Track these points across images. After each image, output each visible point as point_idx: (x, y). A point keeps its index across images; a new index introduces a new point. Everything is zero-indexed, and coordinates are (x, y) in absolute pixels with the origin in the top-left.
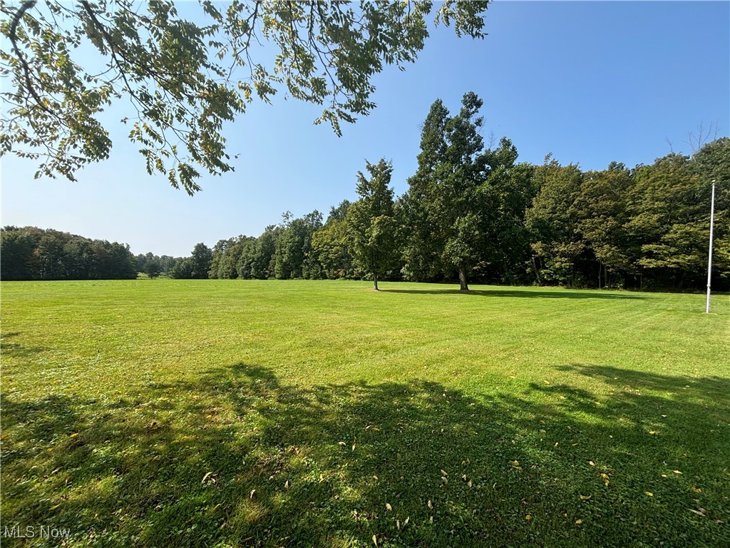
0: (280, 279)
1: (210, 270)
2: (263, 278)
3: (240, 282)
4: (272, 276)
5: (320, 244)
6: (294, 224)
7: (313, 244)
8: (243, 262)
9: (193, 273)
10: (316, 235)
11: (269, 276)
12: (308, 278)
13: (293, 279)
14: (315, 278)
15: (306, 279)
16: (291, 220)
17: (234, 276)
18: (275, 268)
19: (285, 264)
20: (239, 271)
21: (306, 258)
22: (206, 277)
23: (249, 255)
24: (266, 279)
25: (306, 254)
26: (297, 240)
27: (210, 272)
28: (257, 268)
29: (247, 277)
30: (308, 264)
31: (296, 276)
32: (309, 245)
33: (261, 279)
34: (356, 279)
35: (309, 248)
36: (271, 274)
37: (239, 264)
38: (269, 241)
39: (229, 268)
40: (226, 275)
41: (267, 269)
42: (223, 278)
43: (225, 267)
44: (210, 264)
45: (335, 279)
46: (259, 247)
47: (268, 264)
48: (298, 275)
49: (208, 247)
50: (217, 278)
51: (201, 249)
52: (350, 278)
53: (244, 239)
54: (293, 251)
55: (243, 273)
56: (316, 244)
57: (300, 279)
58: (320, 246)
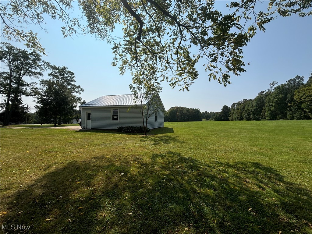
0: (269, 120)
1: (230, 116)
2: (258, 119)
3: (244, 122)
4: (263, 118)
5: (302, 97)
6: (278, 87)
7: (295, 97)
8: (246, 112)
9: (222, 118)
10: (298, 92)
11: (262, 118)
12: (292, 119)
13: (279, 120)
14: (298, 119)
15: (291, 119)
16: (276, 86)
17: (241, 119)
18: (266, 114)
19: (272, 111)
20: (244, 116)
21: (289, 107)
22: (228, 120)
23: (249, 109)
24: (260, 120)
25: (290, 105)
26: (281, 97)
27: (229, 118)
28: (254, 115)
29: (248, 119)
30: (291, 110)
31: (282, 118)
32: (292, 98)
33: (256, 120)
35: (292, 100)
36: (263, 117)
37: (244, 113)
38: (262, 100)
39: (238, 115)
40: (237, 119)
41: (260, 115)
42: (236, 120)
43: (237, 115)
44: (230, 114)
46: (255, 104)
47: (261, 112)
48: (284, 117)
49: (228, 107)
50: (233, 120)
51: (225, 108)
53: (245, 101)
54: (278, 104)
55: (246, 117)
56: (298, 97)
57: (285, 120)
58: (302, 98)
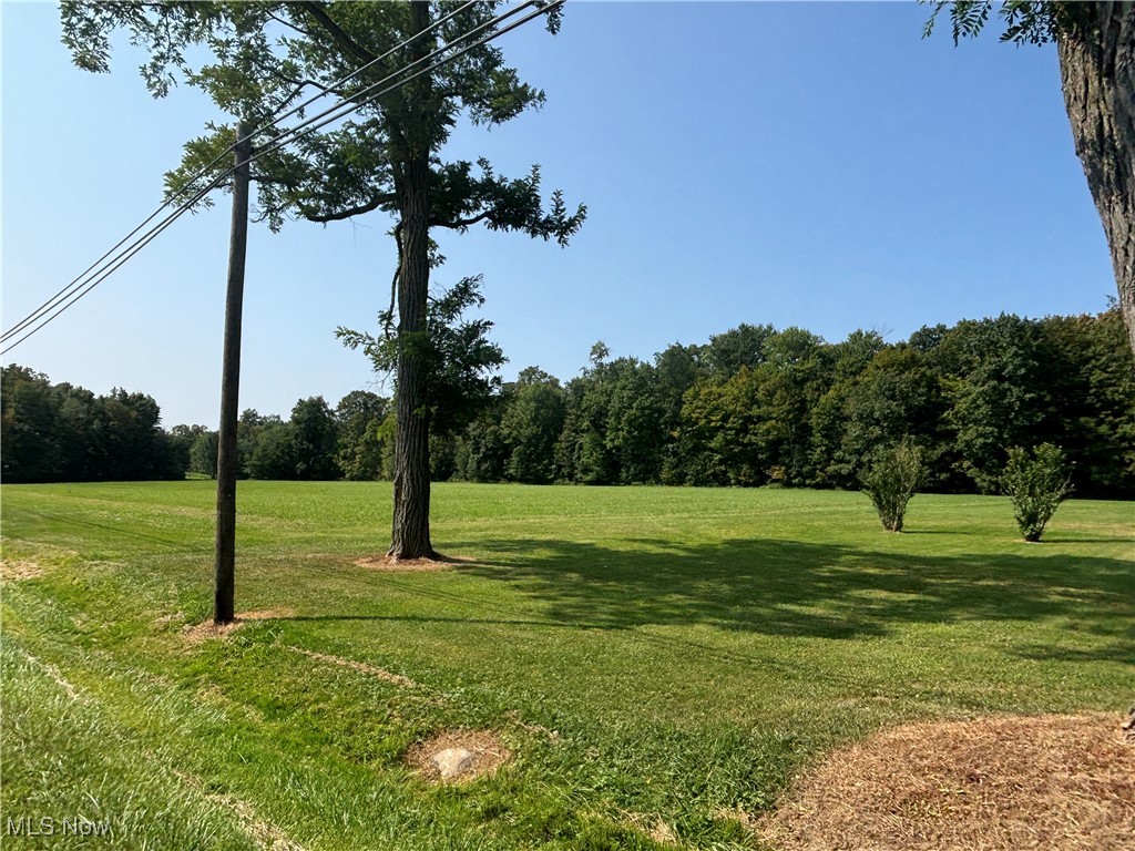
4: (566, 477)
5: (710, 414)
7: (689, 413)
9: (301, 466)
11: (558, 477)
13: (629, 483)
14: (698, 484)
15: (672, 484)
21: (672, 439)
25: (673, 433)
27: (345, 465)
28: (526, 460)
32: (676, 414)
34: (818, 487)
35: (675, 421)
36: (564, 472)
45: (756, 484)
48: (647, 474)
49: (327, 407)
52: (802, 485)
54: (640, 427)
55: (479, 468)
56: (700, 413)
57: (652, 485)
58: (714, 418)
